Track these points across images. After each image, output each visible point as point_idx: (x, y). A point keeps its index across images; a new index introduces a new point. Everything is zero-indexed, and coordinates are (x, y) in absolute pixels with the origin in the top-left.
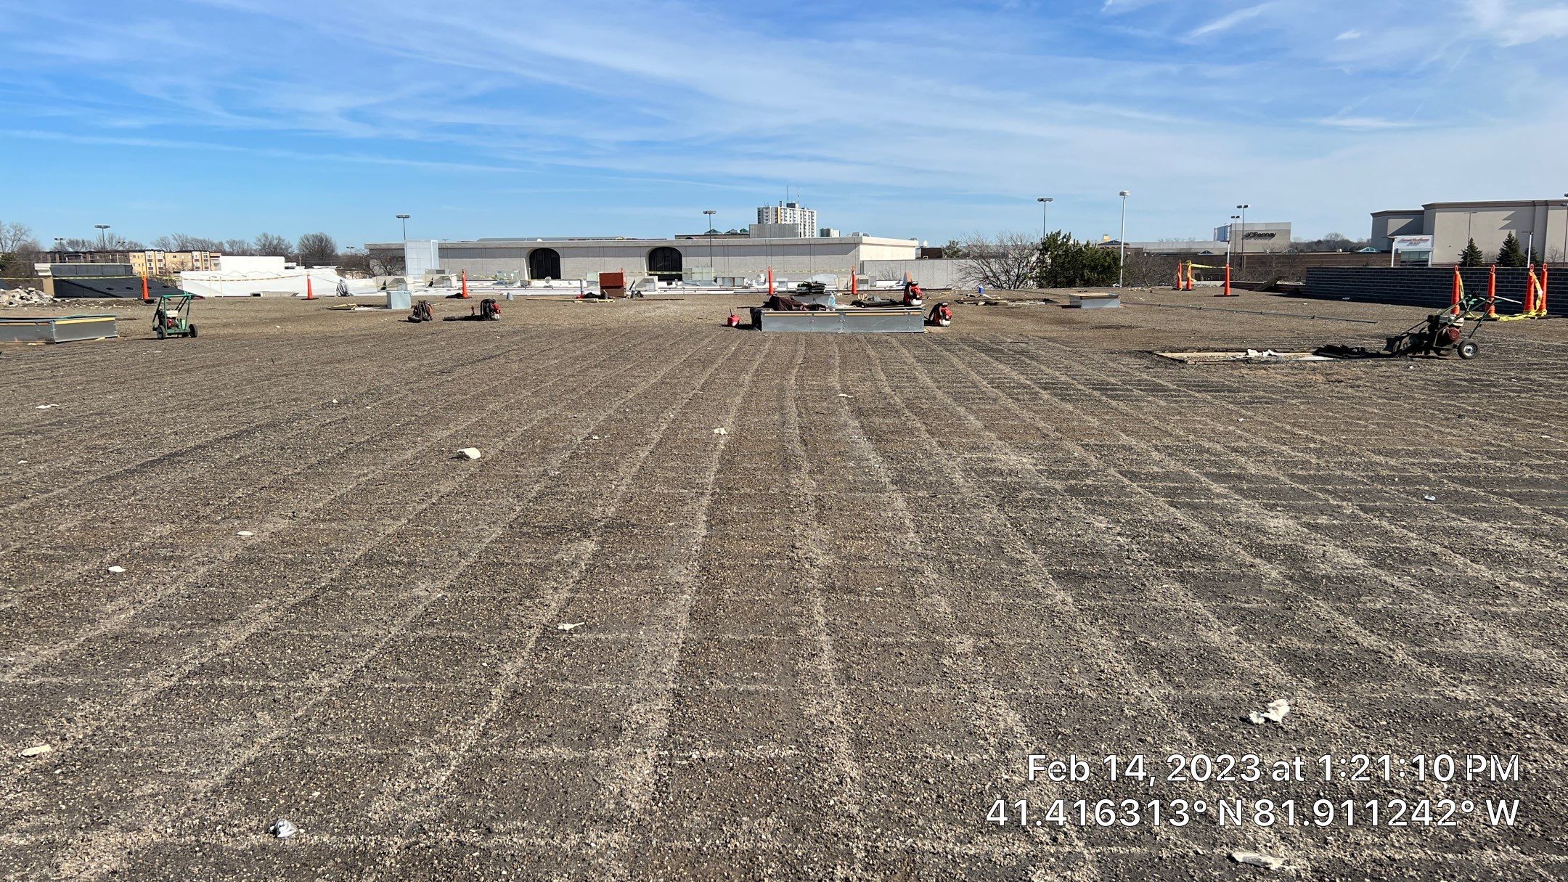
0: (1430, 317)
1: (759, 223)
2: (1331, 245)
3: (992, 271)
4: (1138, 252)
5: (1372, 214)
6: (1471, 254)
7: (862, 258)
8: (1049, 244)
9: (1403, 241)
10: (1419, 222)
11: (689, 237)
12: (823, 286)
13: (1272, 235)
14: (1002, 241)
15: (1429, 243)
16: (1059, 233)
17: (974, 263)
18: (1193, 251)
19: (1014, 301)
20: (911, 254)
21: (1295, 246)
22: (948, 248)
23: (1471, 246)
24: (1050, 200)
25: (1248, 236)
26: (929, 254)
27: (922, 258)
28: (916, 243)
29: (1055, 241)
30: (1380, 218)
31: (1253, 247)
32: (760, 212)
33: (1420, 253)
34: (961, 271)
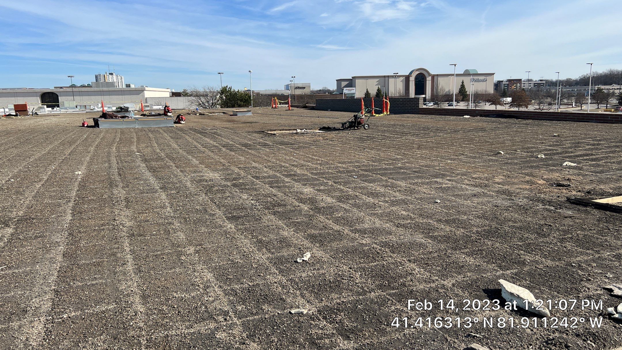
0: (354, 115)
1: (96, 81)
2: (324, 91)
3: (202, 102)
4: (258, 94)
5: (336, 80)
6: (367, 94)
7: (146, 97)
8: (224, 91)
9: (347, 90)
10: (351, 83)
11: (61, 88)
12: (128, 108)
13: (304, 88)
14: (204, 89)
15: (355, 90)
16: (227, 86)
17: (194, 98)
18: (277, 94)
19: (211, 113)
20: (168, 95)
21: (312, 92)
22: (183, 92)
23: (367, 91)
24: (223, 73)
25: (296, 88)
26: (175, 94)
27: (172, 96)
28: (169, 90)
29: (226, 89)
30: (339, 81)
31: (298, 92)
32: (96, 77)
33: (352, 94)
34: (189, 101)
